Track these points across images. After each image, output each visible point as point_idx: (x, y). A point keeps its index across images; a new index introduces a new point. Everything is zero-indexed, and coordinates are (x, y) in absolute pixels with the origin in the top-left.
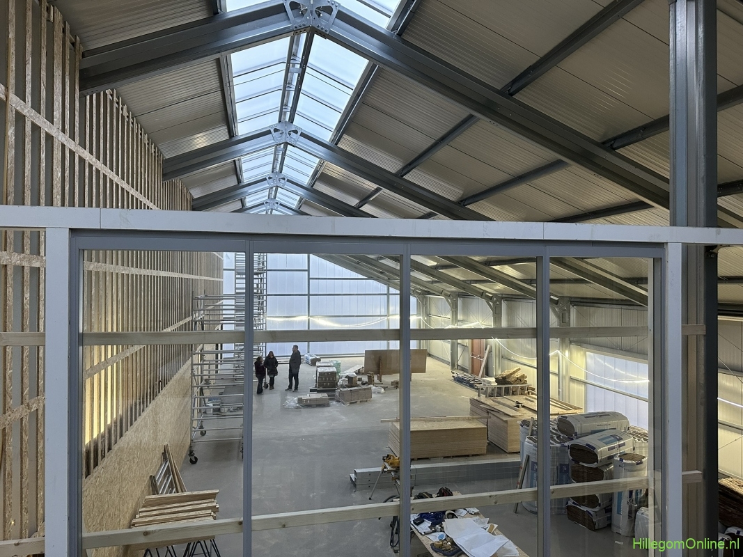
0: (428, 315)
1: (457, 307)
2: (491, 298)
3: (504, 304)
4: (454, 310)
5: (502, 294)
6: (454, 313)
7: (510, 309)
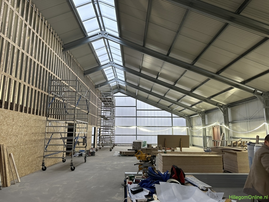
0: (191, 126)
1: (205, 118)
2: (222, 107)
3: (229, 110)
4: (203, 120)
5: (228, 104)
6: (204, 121)
7: (232, 112)
